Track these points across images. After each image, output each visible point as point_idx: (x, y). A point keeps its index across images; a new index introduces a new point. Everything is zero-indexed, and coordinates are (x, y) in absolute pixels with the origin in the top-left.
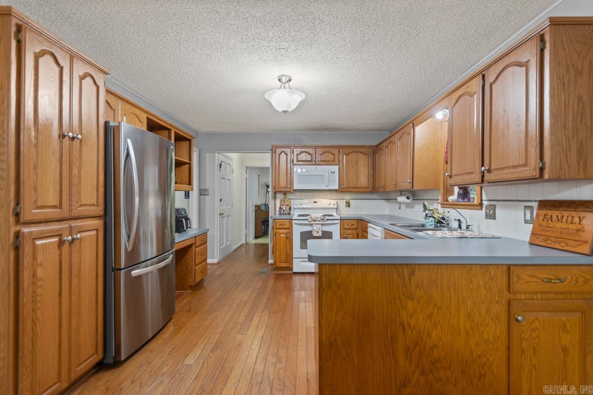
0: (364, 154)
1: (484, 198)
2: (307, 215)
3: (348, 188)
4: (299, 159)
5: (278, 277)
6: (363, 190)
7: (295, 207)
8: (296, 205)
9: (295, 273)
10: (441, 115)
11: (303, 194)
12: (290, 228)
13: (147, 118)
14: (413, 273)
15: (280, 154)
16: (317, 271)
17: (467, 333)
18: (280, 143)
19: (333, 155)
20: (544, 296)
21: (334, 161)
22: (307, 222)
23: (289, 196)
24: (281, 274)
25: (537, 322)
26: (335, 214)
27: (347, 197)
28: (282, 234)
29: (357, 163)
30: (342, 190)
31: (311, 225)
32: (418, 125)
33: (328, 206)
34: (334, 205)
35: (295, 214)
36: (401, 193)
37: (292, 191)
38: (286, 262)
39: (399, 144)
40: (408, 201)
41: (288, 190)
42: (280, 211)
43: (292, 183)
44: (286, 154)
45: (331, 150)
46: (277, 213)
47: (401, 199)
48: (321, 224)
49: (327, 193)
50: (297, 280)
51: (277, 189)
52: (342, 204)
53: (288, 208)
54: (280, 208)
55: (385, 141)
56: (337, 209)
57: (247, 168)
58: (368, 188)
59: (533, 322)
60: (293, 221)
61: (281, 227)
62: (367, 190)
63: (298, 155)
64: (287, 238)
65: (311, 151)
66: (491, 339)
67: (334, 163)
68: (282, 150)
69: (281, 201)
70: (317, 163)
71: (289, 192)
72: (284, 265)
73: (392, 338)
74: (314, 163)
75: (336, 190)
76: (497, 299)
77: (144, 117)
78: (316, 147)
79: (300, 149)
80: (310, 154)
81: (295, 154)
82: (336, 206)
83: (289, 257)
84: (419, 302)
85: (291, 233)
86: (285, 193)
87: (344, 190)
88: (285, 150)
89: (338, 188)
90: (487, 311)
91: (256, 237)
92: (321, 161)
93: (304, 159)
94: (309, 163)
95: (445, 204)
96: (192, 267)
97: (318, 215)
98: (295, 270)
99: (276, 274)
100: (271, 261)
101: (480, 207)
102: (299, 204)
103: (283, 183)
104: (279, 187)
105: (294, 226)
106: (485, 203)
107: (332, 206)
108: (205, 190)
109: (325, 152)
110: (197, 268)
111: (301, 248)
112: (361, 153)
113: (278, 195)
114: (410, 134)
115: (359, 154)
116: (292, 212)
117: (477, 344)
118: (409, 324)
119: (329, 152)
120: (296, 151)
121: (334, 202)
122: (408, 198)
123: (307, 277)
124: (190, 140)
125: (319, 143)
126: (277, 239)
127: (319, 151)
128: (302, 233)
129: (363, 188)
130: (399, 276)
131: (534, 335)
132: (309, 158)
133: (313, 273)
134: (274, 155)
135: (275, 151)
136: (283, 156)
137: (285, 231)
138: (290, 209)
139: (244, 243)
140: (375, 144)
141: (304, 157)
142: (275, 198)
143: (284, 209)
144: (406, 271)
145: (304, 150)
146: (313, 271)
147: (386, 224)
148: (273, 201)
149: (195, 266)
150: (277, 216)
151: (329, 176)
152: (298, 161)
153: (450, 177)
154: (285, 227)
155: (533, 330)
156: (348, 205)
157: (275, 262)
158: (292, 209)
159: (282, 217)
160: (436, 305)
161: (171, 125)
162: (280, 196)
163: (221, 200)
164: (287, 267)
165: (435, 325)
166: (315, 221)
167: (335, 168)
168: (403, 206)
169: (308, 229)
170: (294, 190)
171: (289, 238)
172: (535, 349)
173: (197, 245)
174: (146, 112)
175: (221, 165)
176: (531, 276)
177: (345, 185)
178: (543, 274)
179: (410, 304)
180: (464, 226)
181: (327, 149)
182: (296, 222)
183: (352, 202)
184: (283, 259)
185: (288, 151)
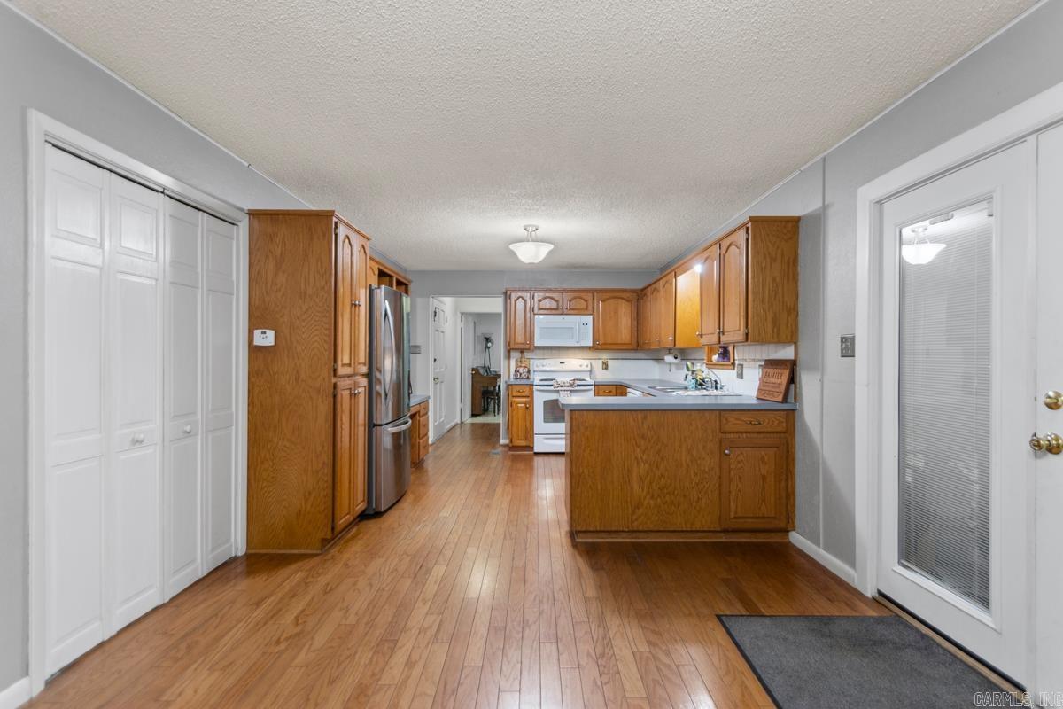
0: (627, 301)
1: (736, 358)
2: (552, 380)
3: (605, 344)
4: (541, 307)
5: (515, 459)
6: (624, 347)
7: (536, 369)
8: (537, 366)
9: (536, 454)
10: (698, 268)
11: (546, 351)
12: (531, 396)
13: (379, 269)
14: (645, 418)
15: (516, 300)
16: (568, 451)
17: (688, 465)
18: (517, 286)
19: (586, 301)
20: (748, 435)
21: (586, 309)
22: (552, 388)
23: (527, 355)
24: (519, 455)
25: (742, 456)
26: (588, 379)
27: (605, 356)
28: (520, 403)
29: (616, 312)
30: (598, 346)
31: (558, 392)
32: (680, 275)
33: (579, 368)
34: (587, 366)
35: (536, 378)
36: (669, 351)
37: (532, 348)
38: (526, 439)
39: (662, 293)
40: (675, 361)
41: (527, 347)
42: (516, 375)
43: (532, 338)
44: (525, 300)
45: (583, 295)
46: (512, 377)
47: (669, 359)
48: (571, 391)
49: (577, 351)
50: (538, 461)
51: (512, 346)
52: (598, 365)
53: (526, 370)
54: (516, 371)
55: (650, 285)
56: (591, 371)
57: (462, 314)
58: (631, 344)
59: (738, 455)
60: (535, 387)
61: (519, 394)
62: (630, 347)
63: (540, 301)
64: (527, 408)
65: (556, 296)
66: (707, 469)
67: (586, 312)
68: (520, 294)
69: (517, 361)
70: (565, 311)
71: (529, 349)
72: (523, 443)
73: (628, 470)
74: (560, 312)
75: (590, 347)
76: (711, 437)
77: (376, 268)
78: (563, 291)
79: (542, 294)
80: (555, 300)
81: (536, 299)
82: (589, 369)
83: (529, 433)
84: (650, 441)
85: (532, 402)
86: (522, 351)
87: (600, 347)
88: (524, 295)
89: (591, 344)
90: (704, 447)
91: (474, 415)
92: (570, 309)
93: (548, 307)
94: (553, 312)
95: (710, 365)
96: (416, 440)
97: (567, 379)
98: (536, 450)
99: (513, 455)
100: (503, 441)
101: (732, 367)
102: (541, 367)
103: (520, 338)
104: (516, 343)
105: (536, 393)
106: (737, 362)
107: (584, 368)
108: (416, 347)
109: (575, 298)
110: (421, 441)
111: (545, 422)
112: (622, 298)
113: (513, 354)
114: (671, 284)
115: (620, 300)
116: (531, 376)
117: (696, 474)
118: (642, 458)
119: (581, 298)
120: (538, 296)
121: (588, 362)
122: (676, 358)
123: (553, 460)
124: (406, 285)
125: (566, 286)
126: (513, 411)
127: (567, 296)
128: (545, 402)
129: (624, 344)
130: (634, 420)
131: (739, 466)
132: (554, 305)
133: (563, 453)
134: (509, 301)
135: (510, 296)
136: (520, 304)
137: (525, 399)
138: (529, 372)
139: (459, 422)
140: (641, 287)
141: (547, 304)
142: (509, 357)
143: (521, 371)
144: (640, 416)
145: (547, 295)
146: (564, 451)
147: (645, 387)
148: (507, 361)
149: (420, 439)
150: (512, 380)
151: (581, 327)
152: (540, 309)
153: (701, 336)
154: (523, 394)
155: (739, 462)
156: (605, 366)
157: (511, 441)
158: (531, 372)
159: (518, 382)
160: (663, 443)
161: (392, 271)
162: (515, 355)
163: (435, 360)
164: (526, 446)
165: (662, 459)
166: (562, 386)
167: (589, 319)
168: (673, 368)
169: (553, 396)
170: (535, 347)
171: (529, 408)
172: (740, 478)
173: (421, 414)
174: (377, 262)
175: (435, 312)
176: (737, 419)
177: (602, 341)
178: (745, 418)
179: (643, 443)
180: (719, 386)
181: (579, 293)
182: (539, 388)
183: (609, 362)
184: (521, 435)
185: (527, 296)
